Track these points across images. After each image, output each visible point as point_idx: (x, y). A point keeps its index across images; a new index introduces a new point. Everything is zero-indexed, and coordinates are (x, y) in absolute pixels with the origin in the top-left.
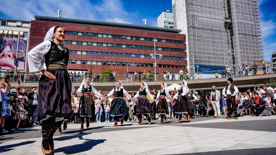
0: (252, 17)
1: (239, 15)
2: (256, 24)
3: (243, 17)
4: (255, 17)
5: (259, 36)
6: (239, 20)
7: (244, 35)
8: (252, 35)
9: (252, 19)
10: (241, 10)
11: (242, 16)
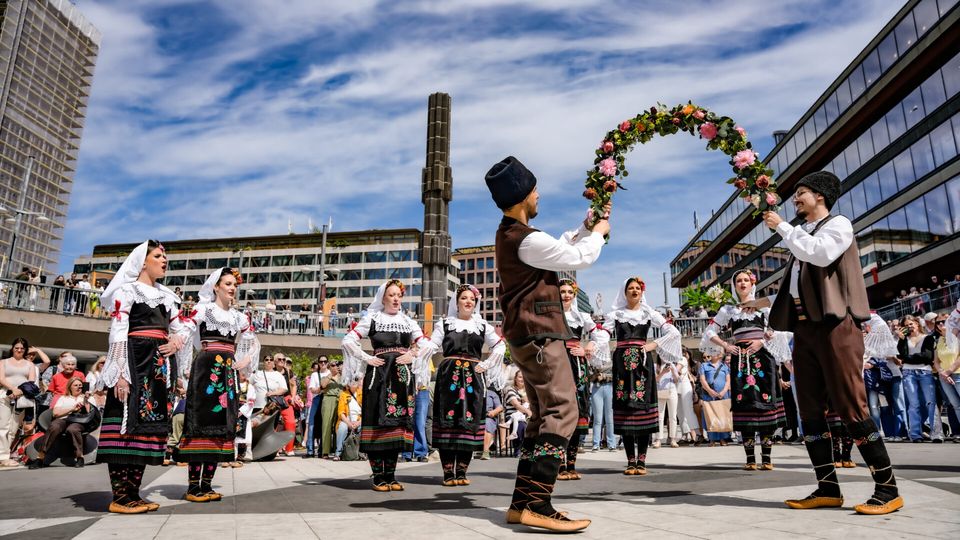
0: (61, 123)
1: (18, 98)
2: (66, 151)
3: (30, 109)
4: (70, 129)
5: (62, 192)
6: (12, 114)
7: (12, 170)
8: (40, 180)
9: (60, 130)
10: (30, 83)
11: (28, 104)
